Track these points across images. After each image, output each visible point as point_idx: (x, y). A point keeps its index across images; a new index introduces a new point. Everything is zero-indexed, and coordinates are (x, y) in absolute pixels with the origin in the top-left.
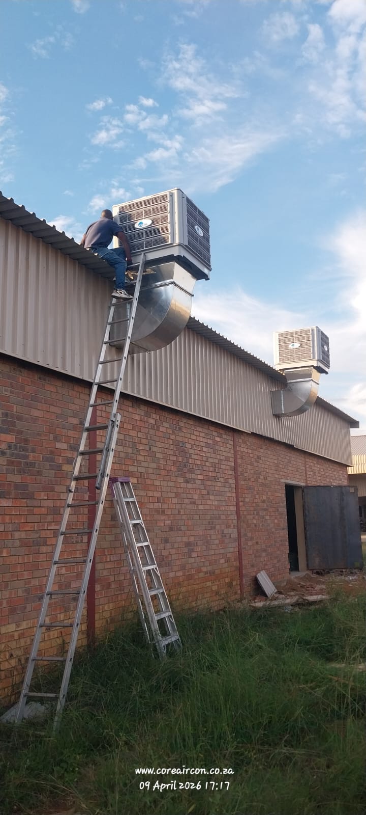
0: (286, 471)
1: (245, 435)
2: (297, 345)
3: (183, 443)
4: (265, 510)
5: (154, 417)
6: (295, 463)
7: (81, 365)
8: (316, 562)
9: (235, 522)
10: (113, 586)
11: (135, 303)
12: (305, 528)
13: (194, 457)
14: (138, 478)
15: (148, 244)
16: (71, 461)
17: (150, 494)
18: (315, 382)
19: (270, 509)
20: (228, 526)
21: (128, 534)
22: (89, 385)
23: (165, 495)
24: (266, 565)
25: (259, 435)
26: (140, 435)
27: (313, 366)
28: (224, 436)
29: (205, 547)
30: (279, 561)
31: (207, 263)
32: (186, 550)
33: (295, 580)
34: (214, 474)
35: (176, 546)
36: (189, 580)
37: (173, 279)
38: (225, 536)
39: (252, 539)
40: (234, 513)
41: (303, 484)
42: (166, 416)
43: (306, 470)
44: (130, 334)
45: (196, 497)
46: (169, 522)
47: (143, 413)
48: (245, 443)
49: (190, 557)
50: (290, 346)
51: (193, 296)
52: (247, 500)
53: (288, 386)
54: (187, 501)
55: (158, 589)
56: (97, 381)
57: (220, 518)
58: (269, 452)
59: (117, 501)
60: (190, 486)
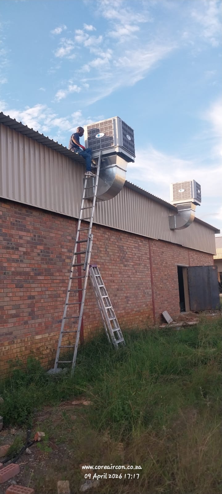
0: (177, 259)
1: (155, 240)
2: (183, 190)
3: (123, 246)
4: (166, 280)
5: (108, 234)
6: (183, 254)
7: (72, 210)
8: (195, 307)
9: (150, 286)
10: (91, 317)
11: (98, 178)
12: (189, 289)
13: (129, 253)
14: (101, 265)
15: (103, 146)
16: (70, 258)
17: (107, 273)
18: (193, 211)
19: (169, 279)
20: (147, 288)
21: (98, 292)
22: (77, 220)
23: (114, 273)
24: (167, 308)
25: (163, 240)
26: (101, 243)
27: (191, 202)
28: (144, 242)
29: (135, 298)
30: (174, 306)
31: (133, 154)
32: (126, 300)
33: (183, 316)
34: (139, 262)
35: (121, 298)
36: (127, 314)
37: (116, 164)
38: (146, 293)
39: (159, 295)
40: (150, 281)
41: (188, 266)
42: (114, 233)
43: (189, 258)
44: (95, 194)
45: (130, 274)
46: (117, 286)
47: (102, 232)
48: (155, 245)
49: (128, 303)
50: (179, 191)
51: (126, 171)
52: (157, 275)
53: (178, 213)
54: (125, 276)
55: (113, 317)
56: (81, 218)
57: (142, 284)
58: (168, 249)
59: (92, 276)
60: (127, 268)
